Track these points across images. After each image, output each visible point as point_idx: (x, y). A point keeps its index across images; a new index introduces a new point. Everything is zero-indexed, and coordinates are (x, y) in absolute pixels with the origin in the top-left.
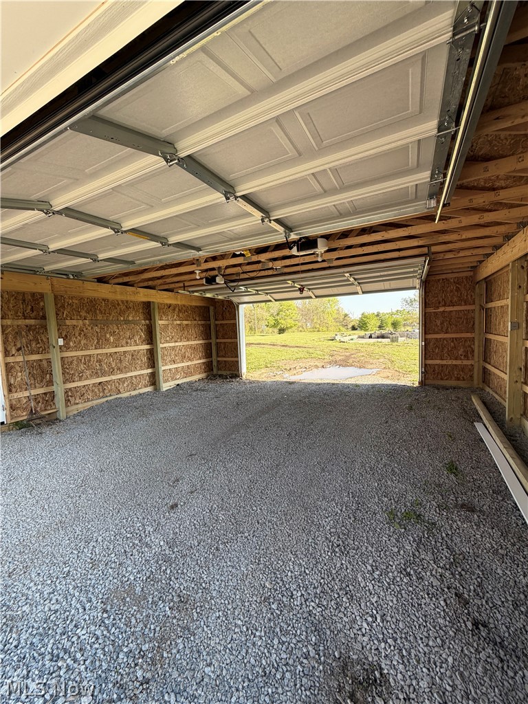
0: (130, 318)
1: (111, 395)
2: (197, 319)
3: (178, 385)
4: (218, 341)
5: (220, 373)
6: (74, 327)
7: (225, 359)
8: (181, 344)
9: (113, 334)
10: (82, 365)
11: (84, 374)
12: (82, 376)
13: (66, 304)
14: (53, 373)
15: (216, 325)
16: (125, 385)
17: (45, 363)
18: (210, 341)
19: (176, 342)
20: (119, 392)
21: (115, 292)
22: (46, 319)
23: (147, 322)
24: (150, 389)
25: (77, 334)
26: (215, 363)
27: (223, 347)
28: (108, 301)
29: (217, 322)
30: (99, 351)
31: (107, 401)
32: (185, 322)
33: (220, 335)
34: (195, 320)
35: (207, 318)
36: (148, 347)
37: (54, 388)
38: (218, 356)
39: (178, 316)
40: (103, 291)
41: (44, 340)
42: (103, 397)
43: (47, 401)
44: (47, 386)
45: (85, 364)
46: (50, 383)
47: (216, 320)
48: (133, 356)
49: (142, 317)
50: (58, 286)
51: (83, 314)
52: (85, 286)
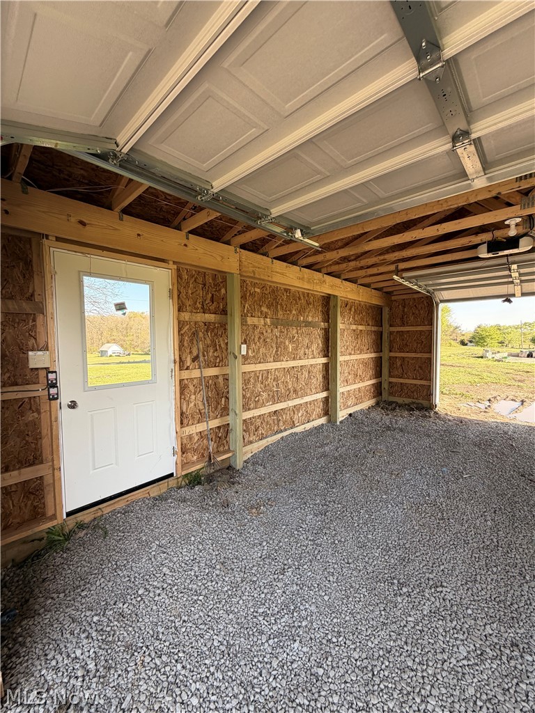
0: (310, 319)
1: (285, 430)
2: (370, 324)
3: (350, 415)
4: (392, 354)
5: (392, 399)
6: (255, 327)
7: (402, 381)
8: (354, 357)
9: (292, 340)
10: (259, 385)
11: (260, 398)
12: (258, 401)
13: (248, 294)
14: (230, 396)
15: (391, 333)
16: (300, 415)
17: (221, 380)
18: (381, 354)
19: (350, 354)
20: (293, 426)
21: (302, 279)
22: (227, 314)
23: (326, 324)
24: (323, 420)
25: (256, 339)
26: (385, 385)
27: (399, 364)
28: (290, 293)
29: (392, 329)
30: (278, 365)
31: (282, 438)
32: (360, 328)
33: (396, 346)
34: (368, 325)
35: (379, 323)
36: (324, 360)
37: (229, 419)
38: (390, 376)
39: (354, 318)
40: (291, 276)
41: (223, 346)
42: (277, 432)
43: (220, 438)
44: (221, 416)
45: (262, 383)
46: (225, 411)
47: (391, 326)
48: (309, 372)
49: (320, 319)
50: (246, 263)
51: (264, 309)
52: (274, 266)
